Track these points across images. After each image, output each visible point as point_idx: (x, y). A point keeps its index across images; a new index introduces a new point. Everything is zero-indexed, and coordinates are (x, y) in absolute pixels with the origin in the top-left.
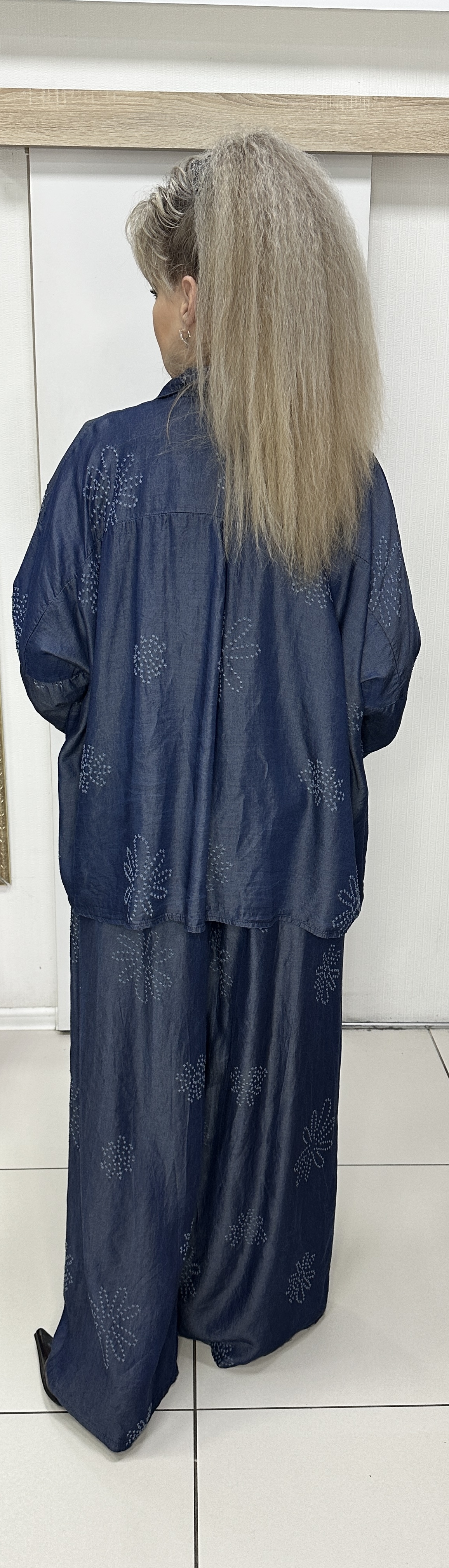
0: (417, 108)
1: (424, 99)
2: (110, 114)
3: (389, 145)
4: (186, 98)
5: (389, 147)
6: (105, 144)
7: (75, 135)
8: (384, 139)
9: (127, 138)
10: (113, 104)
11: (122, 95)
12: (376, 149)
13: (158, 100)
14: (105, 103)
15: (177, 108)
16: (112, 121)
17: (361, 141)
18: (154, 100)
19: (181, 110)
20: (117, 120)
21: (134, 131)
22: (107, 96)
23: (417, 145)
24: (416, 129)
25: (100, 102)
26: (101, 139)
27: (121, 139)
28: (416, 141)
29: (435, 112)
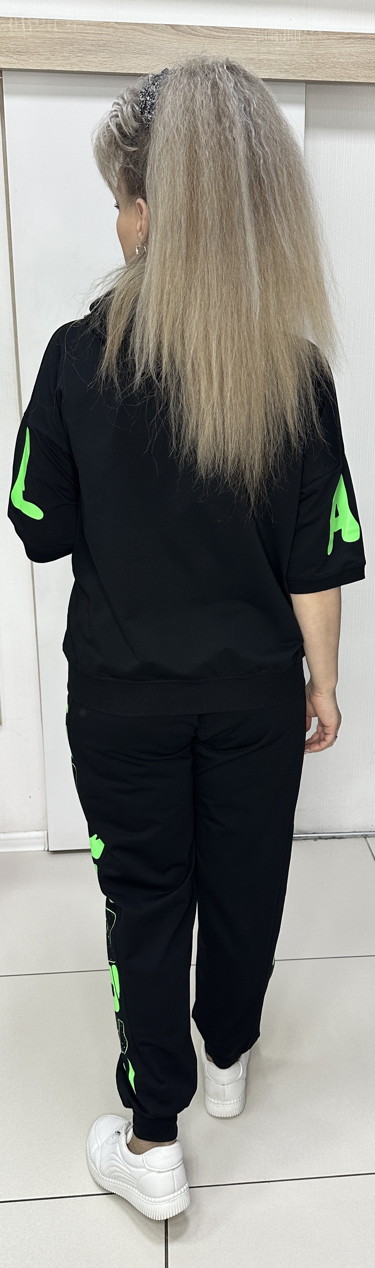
0: (341, 42)
1: (348, 34)
2: (71, 41)
3: (318, 74)
4: (138, 28)
5: (318, 75)
6: (68, 68)
7: (42, 59)
8: (313, 68)
9: (87, 63)
10: (74, 33)
11: (82, 25)
12: (307, 77)
13: (114, 29)
14: (66, 31)
15: (132, 37)
16: (73, 48)
17: (293, 70)
18: (111, 29)
19: (136, 38)
20: (78, 46)
21: (93, 56)
22: (68, 25)
23: (342, 75)
24: (341, 61)
25: (63, 31)
26: (64, 64)
27: (82, 64)
28: (341, 70)
29: (357, 45)
